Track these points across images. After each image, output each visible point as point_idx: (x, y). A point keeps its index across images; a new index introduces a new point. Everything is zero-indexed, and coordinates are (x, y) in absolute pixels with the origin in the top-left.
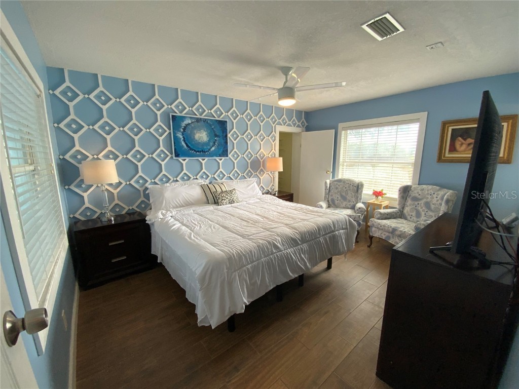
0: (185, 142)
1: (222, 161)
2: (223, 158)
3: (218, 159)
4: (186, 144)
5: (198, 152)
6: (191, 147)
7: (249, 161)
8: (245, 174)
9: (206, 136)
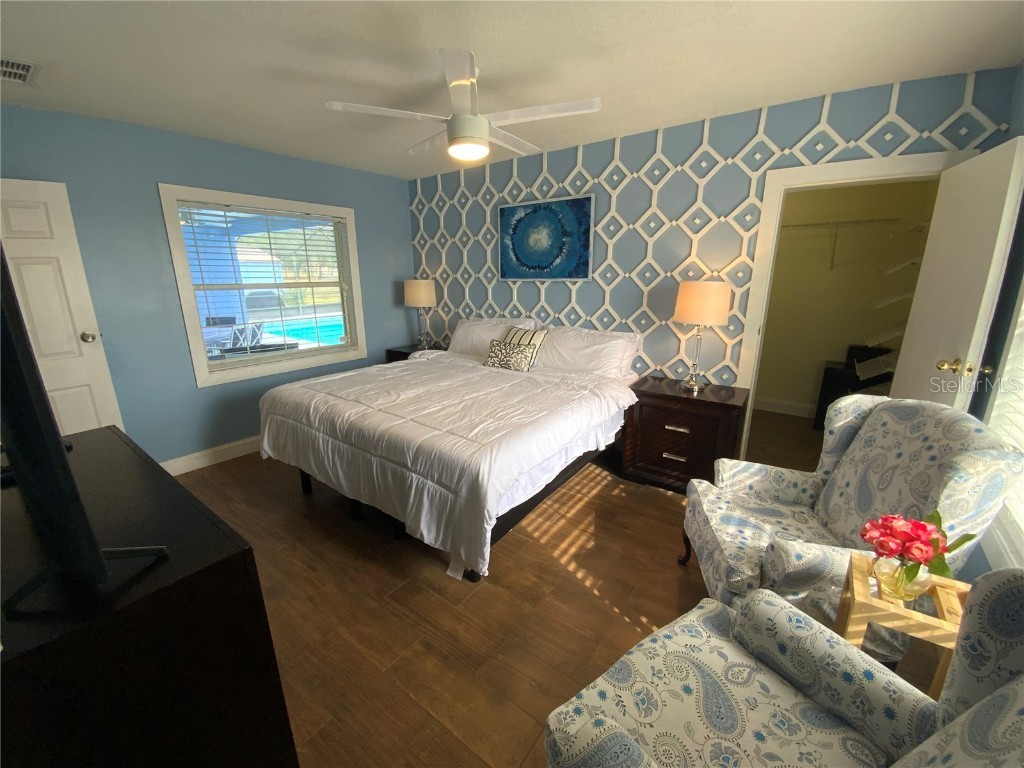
0: (514, 252)
1: (575, 286)
2: (580, 281)
3: (568, 281)
4: (516, 255)
5: (533, 268)
6: (523, 260)
7: (646, 290)
8: (629, 322)
9: (546, 237)
